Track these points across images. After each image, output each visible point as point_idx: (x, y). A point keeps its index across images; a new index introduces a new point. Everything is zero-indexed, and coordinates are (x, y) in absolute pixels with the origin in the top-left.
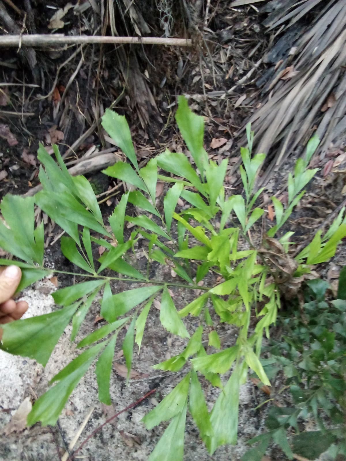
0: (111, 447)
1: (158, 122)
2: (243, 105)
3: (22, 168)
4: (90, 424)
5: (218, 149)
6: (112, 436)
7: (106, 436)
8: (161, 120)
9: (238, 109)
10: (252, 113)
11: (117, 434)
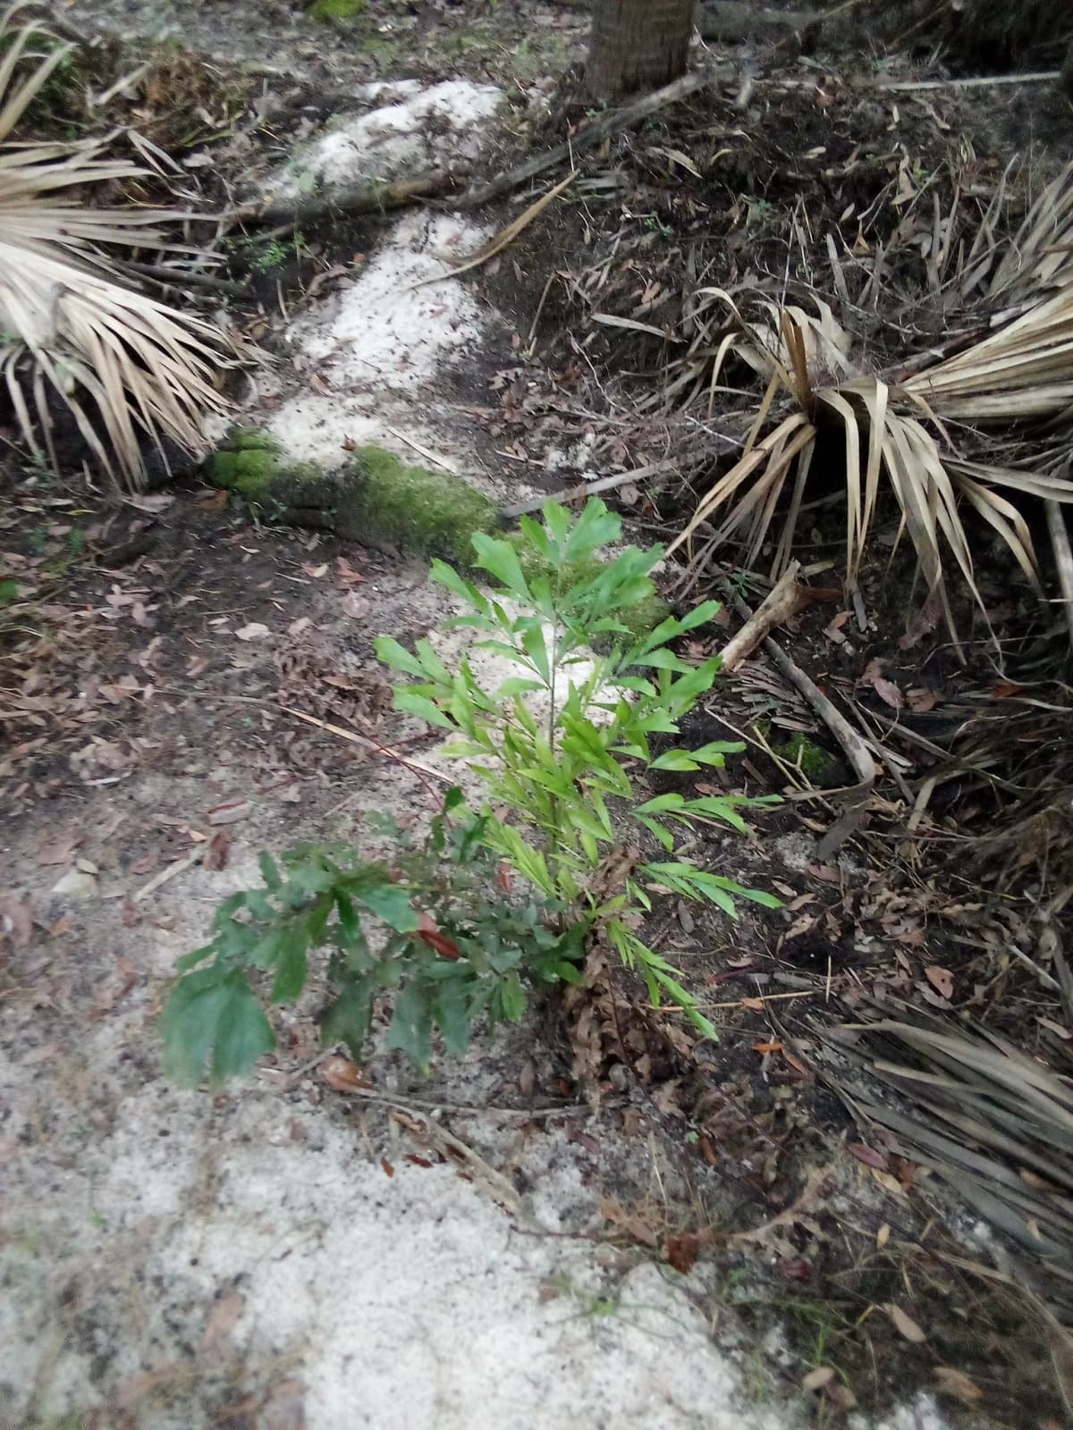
0: (400, 802)
1: (984, 872)
2: (1041, 1032)
3: (851, 660)
4: (432, 777)
5: (925, 979)
6: (413, 804)
7: (415, 799)
8: (988, 877)
9: (1033, 1022)
10: (1019, 1047)
11: (415, 811)
